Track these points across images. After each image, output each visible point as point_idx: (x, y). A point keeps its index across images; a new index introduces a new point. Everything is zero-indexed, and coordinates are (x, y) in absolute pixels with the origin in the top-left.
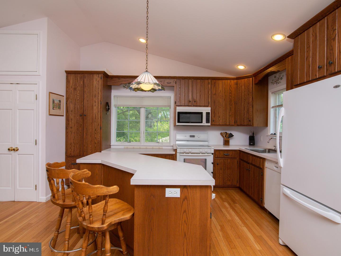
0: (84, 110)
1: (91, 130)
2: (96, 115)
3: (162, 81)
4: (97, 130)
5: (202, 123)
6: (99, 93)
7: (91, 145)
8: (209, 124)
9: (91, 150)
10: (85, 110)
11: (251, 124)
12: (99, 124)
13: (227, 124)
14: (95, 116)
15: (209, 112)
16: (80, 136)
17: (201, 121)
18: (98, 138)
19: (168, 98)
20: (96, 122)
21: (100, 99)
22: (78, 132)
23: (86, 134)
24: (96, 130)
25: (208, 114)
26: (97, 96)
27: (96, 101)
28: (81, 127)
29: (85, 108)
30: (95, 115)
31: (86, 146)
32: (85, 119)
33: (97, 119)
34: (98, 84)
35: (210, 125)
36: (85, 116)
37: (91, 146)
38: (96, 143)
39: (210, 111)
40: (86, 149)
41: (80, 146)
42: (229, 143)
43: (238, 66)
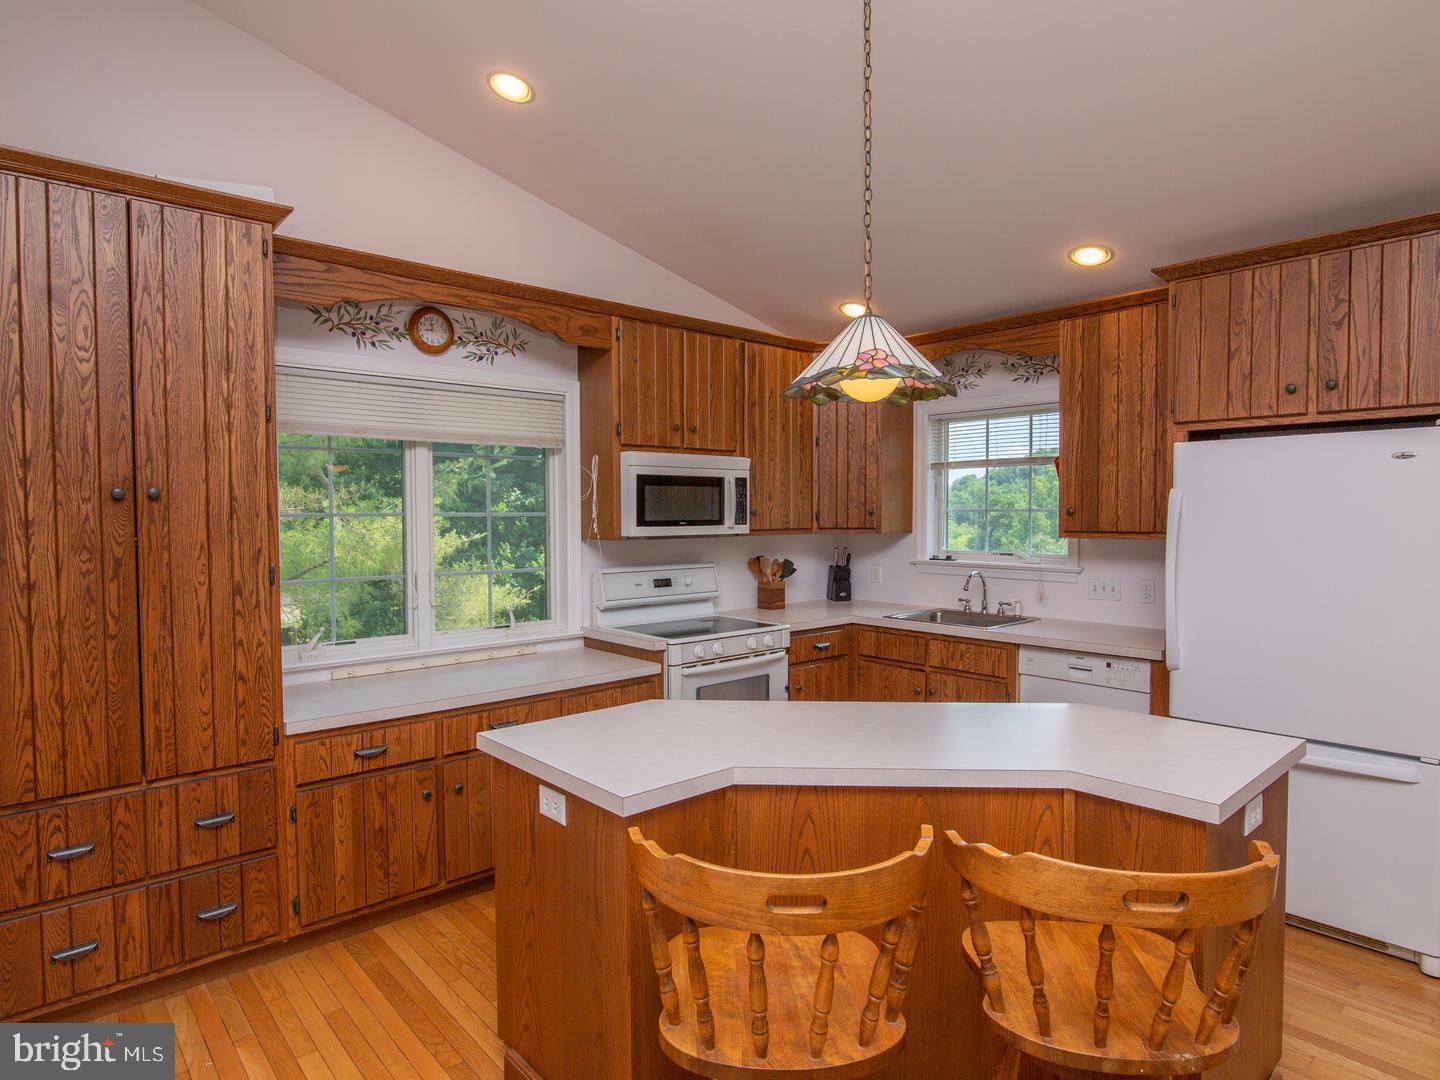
0: (142, 456)
1: (203, 591)
2: (237, 492)
3: (559, 319)
4: (249, 587)
5: (723, 524)
6: (252, 348)
7: (208, 693)
8: (745, 529)
9: (210, 731)
10: (150, 459)
11: (875, 526)
12: (260, 550)
13: (791, 526)
14: (232, 498)
15: (745, 479)
16: (111, 646)
17: (716, 518)
18: (260, 645)
19: (553, 403)
20: (240, 541)
21: (262, 389)
22: (93, 618)
23: (169, 625)
24: (237, 591)
25: (741, 483)
26: (242, 364)
27: (236, 396)
28: (116, 575)
29: (148, 443)
30: (231, 489)
31: (170, 704)
32: (152, 521)
33: (244, 520)
34: (246, 285)
35: (748, 532)
36: (153, 499)
37: (205, 703)
38: (242, 678)
39: (746, 474)
40: (166, 726)
41: (115, 717)
42: (784, 601)
43: (842, 305)
